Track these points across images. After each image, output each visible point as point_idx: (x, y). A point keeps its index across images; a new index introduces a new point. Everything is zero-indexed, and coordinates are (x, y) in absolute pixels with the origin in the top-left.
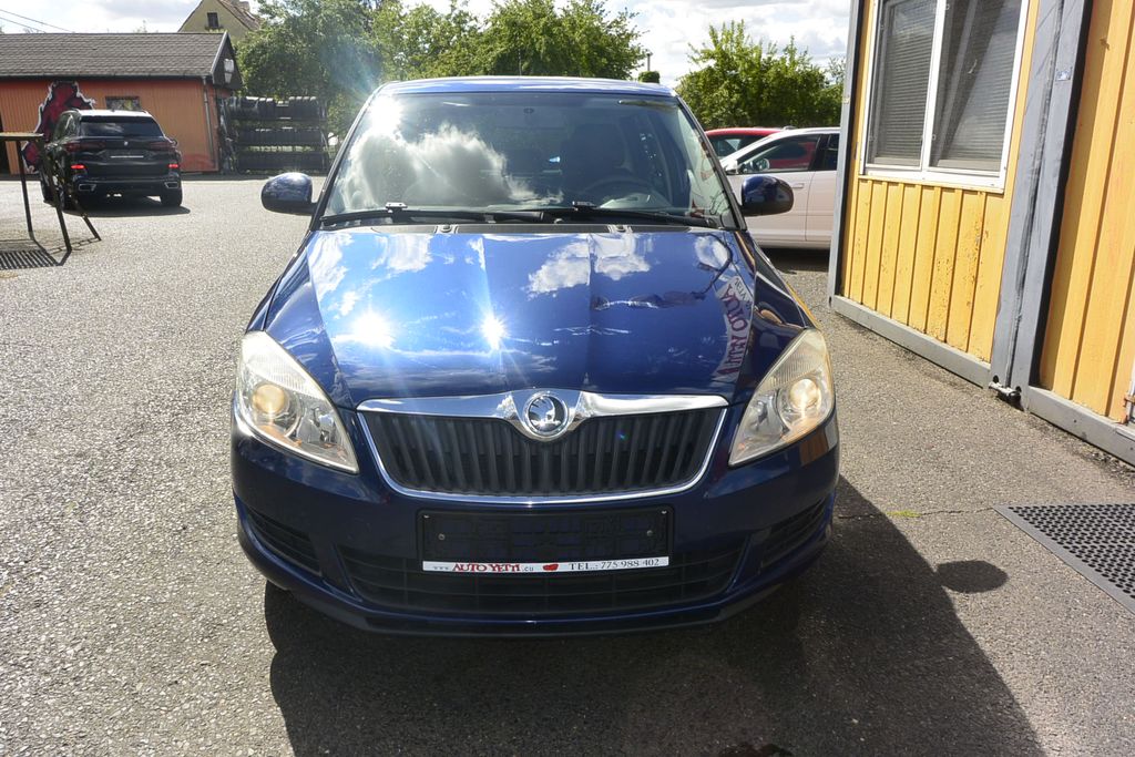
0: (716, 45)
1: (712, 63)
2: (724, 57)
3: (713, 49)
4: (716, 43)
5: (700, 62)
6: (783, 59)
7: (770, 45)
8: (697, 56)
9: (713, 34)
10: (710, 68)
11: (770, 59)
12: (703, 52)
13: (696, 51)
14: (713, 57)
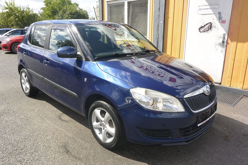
0: (8, 6)
1: (8, 10)
2: (11, 9)
3: (7, 6)
4: (8, 5)
5: (4, 10)
6: (27, 10)
7: (23, 7)
8: (3, 8)
9: (6, 3)
10: (7, 11)
11: (23, 10)
12: (5, 7)
13: (3, 7)
14: (8, 9)
